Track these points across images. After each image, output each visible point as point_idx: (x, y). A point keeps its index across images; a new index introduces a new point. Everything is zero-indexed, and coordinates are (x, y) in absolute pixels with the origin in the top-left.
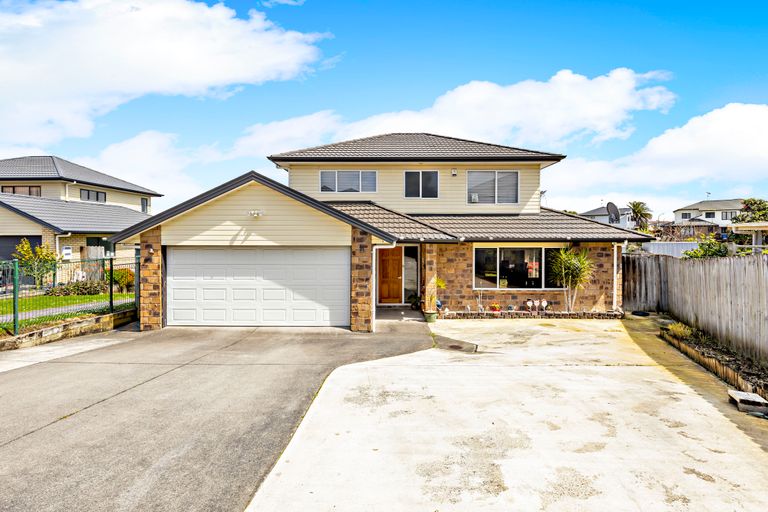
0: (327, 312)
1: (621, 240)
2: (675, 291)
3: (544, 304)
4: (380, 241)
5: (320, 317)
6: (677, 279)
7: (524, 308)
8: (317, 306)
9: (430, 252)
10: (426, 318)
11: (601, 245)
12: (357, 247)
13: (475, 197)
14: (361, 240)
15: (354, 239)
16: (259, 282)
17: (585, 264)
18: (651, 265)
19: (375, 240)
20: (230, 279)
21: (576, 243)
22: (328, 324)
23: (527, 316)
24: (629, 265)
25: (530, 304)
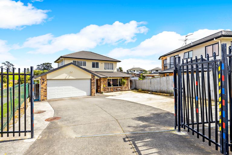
0: (86, 93)
1: (130, 77)
2: (137, 85)
3: (120, 89)
4: (97, 77)
5: (85, 94)
6: (138, 83)
7: (117, 90)
8: (84, 92)
9: (102, 80)
10: (102, 93)
11: (127, 78)
12: (92, 79)
13: (106, 68)
14: (93, 77)
15: (92, 77)
16: (71, 87)
17: (125, 81)
18: (134, 81)
19: (96, 77)
20: (64, 87)
21: (123, 78)
22: (86, 95)
23: (118, 91)
24: (131, 81)
25: (118, 89)
